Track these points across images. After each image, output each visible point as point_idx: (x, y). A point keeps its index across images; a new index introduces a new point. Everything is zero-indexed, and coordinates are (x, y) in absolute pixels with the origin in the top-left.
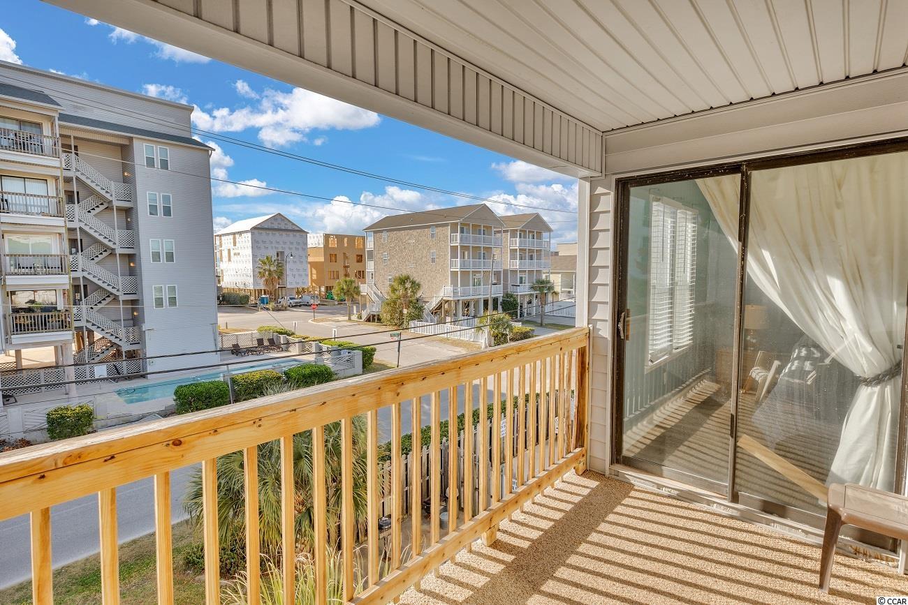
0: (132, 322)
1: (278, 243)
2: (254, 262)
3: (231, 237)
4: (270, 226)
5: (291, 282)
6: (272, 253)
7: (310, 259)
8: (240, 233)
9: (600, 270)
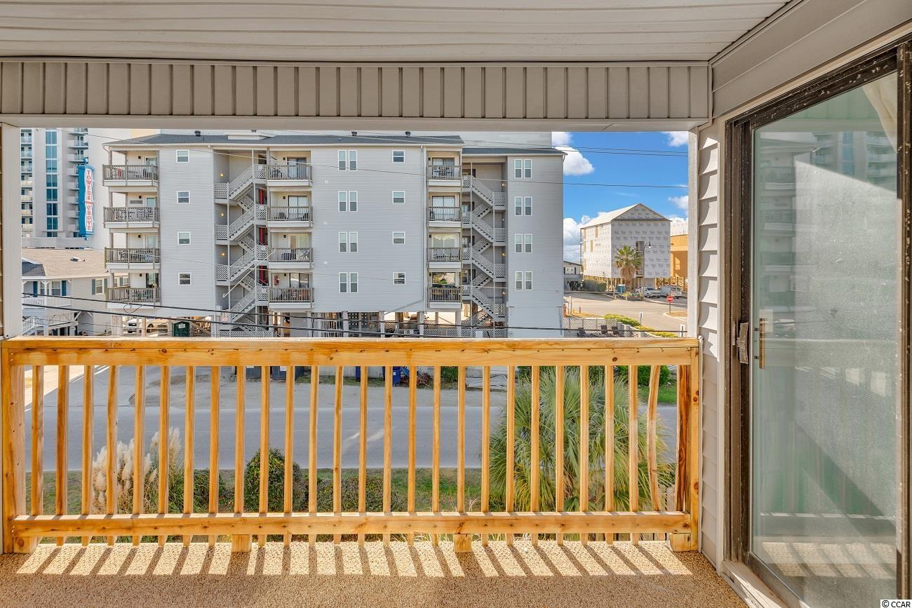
0: (501, 300)
1: (637, 232)
2: (613, 252)
3: (594, 229)
4: (630, 216)
5: (650, 271)
6: (631, 244)
7: (673, 249)
8: (602, 225)
9: (711, 256)
